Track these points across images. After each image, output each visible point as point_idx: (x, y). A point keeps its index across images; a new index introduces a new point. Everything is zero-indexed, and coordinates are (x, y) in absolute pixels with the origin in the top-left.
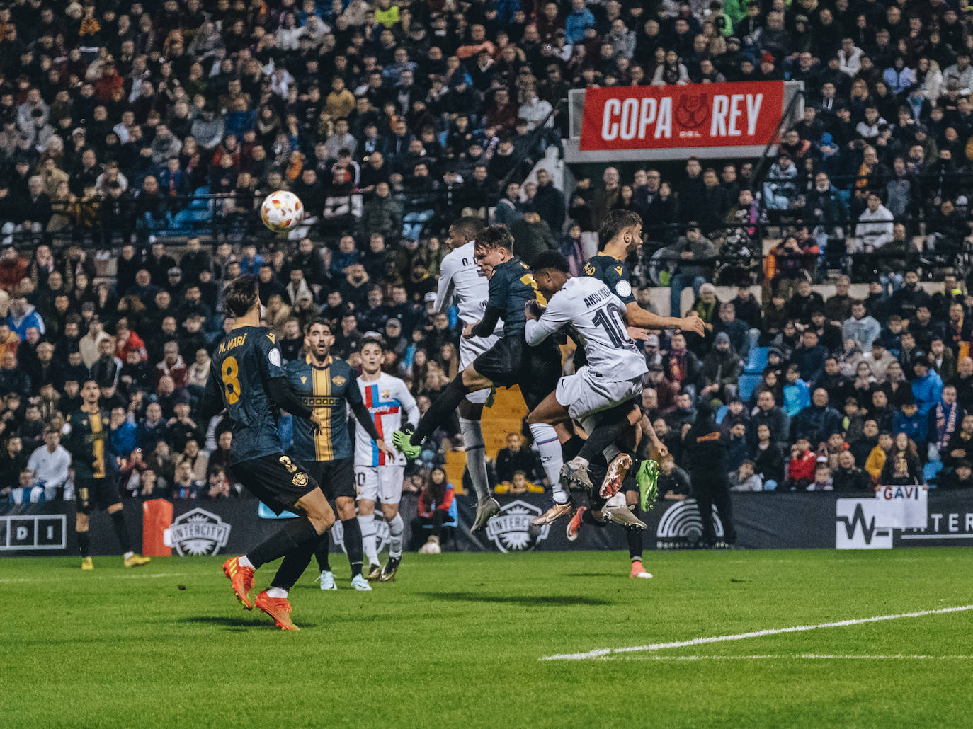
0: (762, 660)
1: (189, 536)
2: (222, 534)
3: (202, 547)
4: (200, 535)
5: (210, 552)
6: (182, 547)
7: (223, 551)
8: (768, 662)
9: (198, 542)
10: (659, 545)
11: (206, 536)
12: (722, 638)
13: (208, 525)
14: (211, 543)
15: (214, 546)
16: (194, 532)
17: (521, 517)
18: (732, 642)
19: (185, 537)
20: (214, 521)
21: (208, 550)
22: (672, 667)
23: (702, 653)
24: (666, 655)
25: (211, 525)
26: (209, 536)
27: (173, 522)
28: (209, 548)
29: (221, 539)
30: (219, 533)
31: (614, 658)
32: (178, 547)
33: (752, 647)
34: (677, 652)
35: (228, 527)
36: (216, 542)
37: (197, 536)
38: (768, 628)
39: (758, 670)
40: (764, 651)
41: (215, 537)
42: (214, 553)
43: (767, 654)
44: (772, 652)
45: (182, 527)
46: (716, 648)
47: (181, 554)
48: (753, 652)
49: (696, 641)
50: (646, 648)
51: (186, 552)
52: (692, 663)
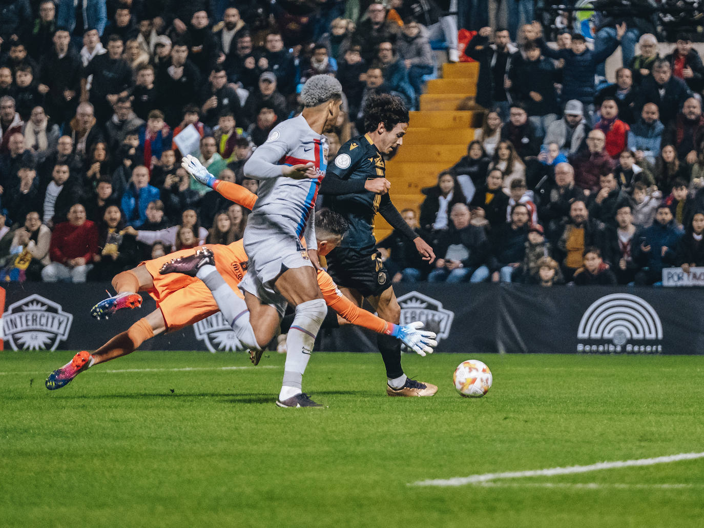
0: (672, 491)
1: (25, 327)
2: (63, 325)
3: (41, 339)
4: (38, 327)
5: (48, 346)
6: (16, 340)
7: (63, 346)
8: (680, 492)
9: (34, 334)
10: (580, 347)
11: (44, 328)
12: (630, 463)
13: (46, 314)
14: (51, 335)
15: (53, 340)
16: (30, 323)
17: (418, 311)
18: (641, 468)
19: (19, 328)
20: (54, 311)
21: (45, 344)
22: (566, 496)
23: (604, 480)
24: (560, 482)
25: (51, 315)
26: (49, 328)
27: (6, 310)
28: (48, 341)
29: (61, 331)
30: (60, 324)
31: (499, 484)
32: (10, 338)
33: (663, 474)
34: (574, 478)
35: (71, 317)
36: (56, 335)
37: (34, 327)
38: (686, 452)
39: (665, 502)
40: (678, 480)
41: (55, 329)
42: (53, 349)
43: (680, 482)
44: (687, 481)
45: (17, 315)
46: (620, 475)
47: (15, 348)
48: (663, 480)
49: (600, 466)
50: (539, 473)
51: (21, 346)
52: (589, 493)
